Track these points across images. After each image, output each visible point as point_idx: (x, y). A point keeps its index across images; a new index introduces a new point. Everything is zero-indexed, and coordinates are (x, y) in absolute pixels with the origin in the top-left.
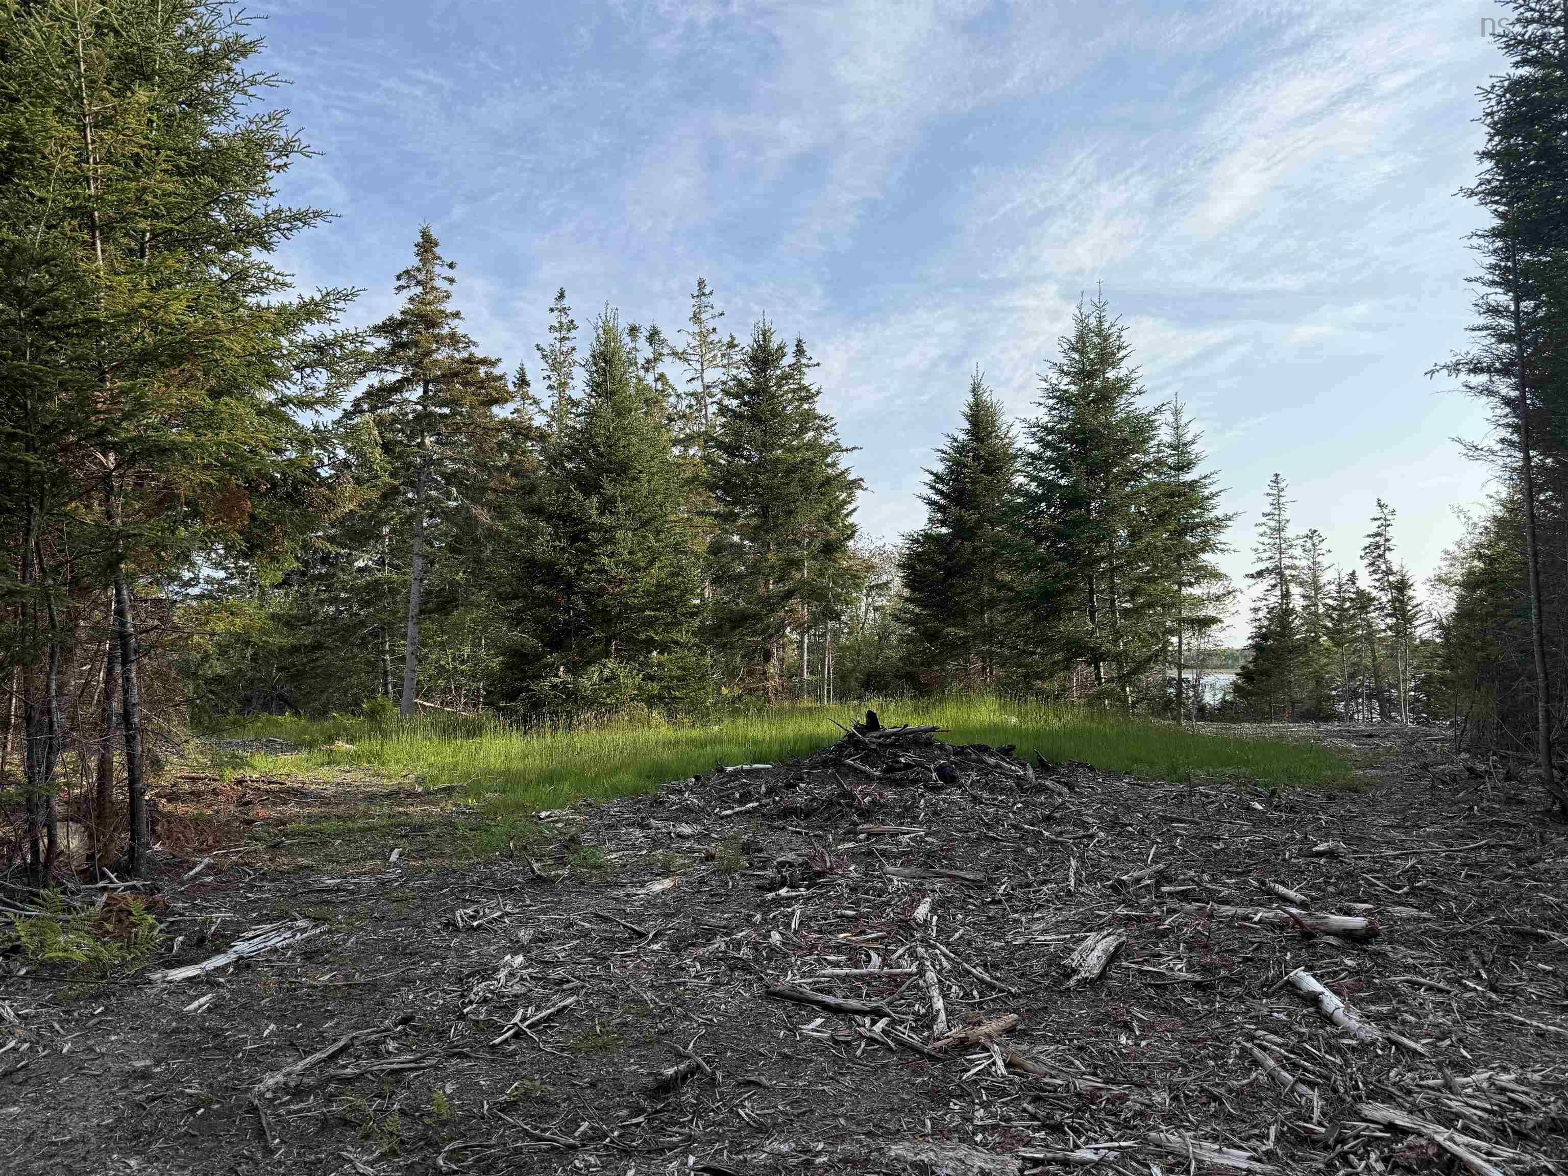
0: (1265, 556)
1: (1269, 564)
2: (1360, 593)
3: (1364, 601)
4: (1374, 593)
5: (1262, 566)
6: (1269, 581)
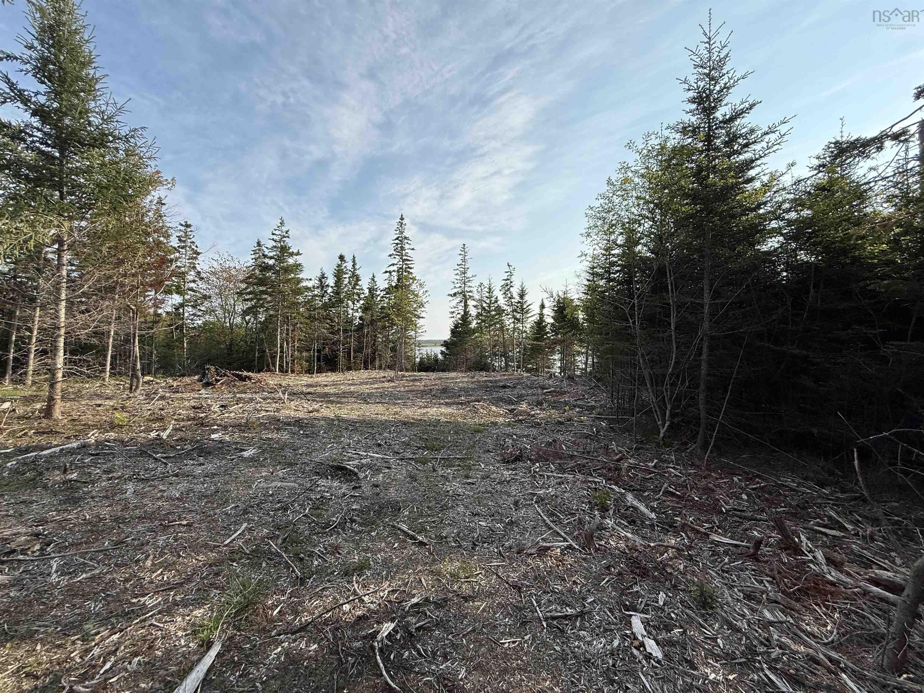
0: (458, 285)
1: (460, 290)
2: (499, 307)
3: (500, 311)
4: (505, 307)
5: (455, 290)
6: (459, 298)
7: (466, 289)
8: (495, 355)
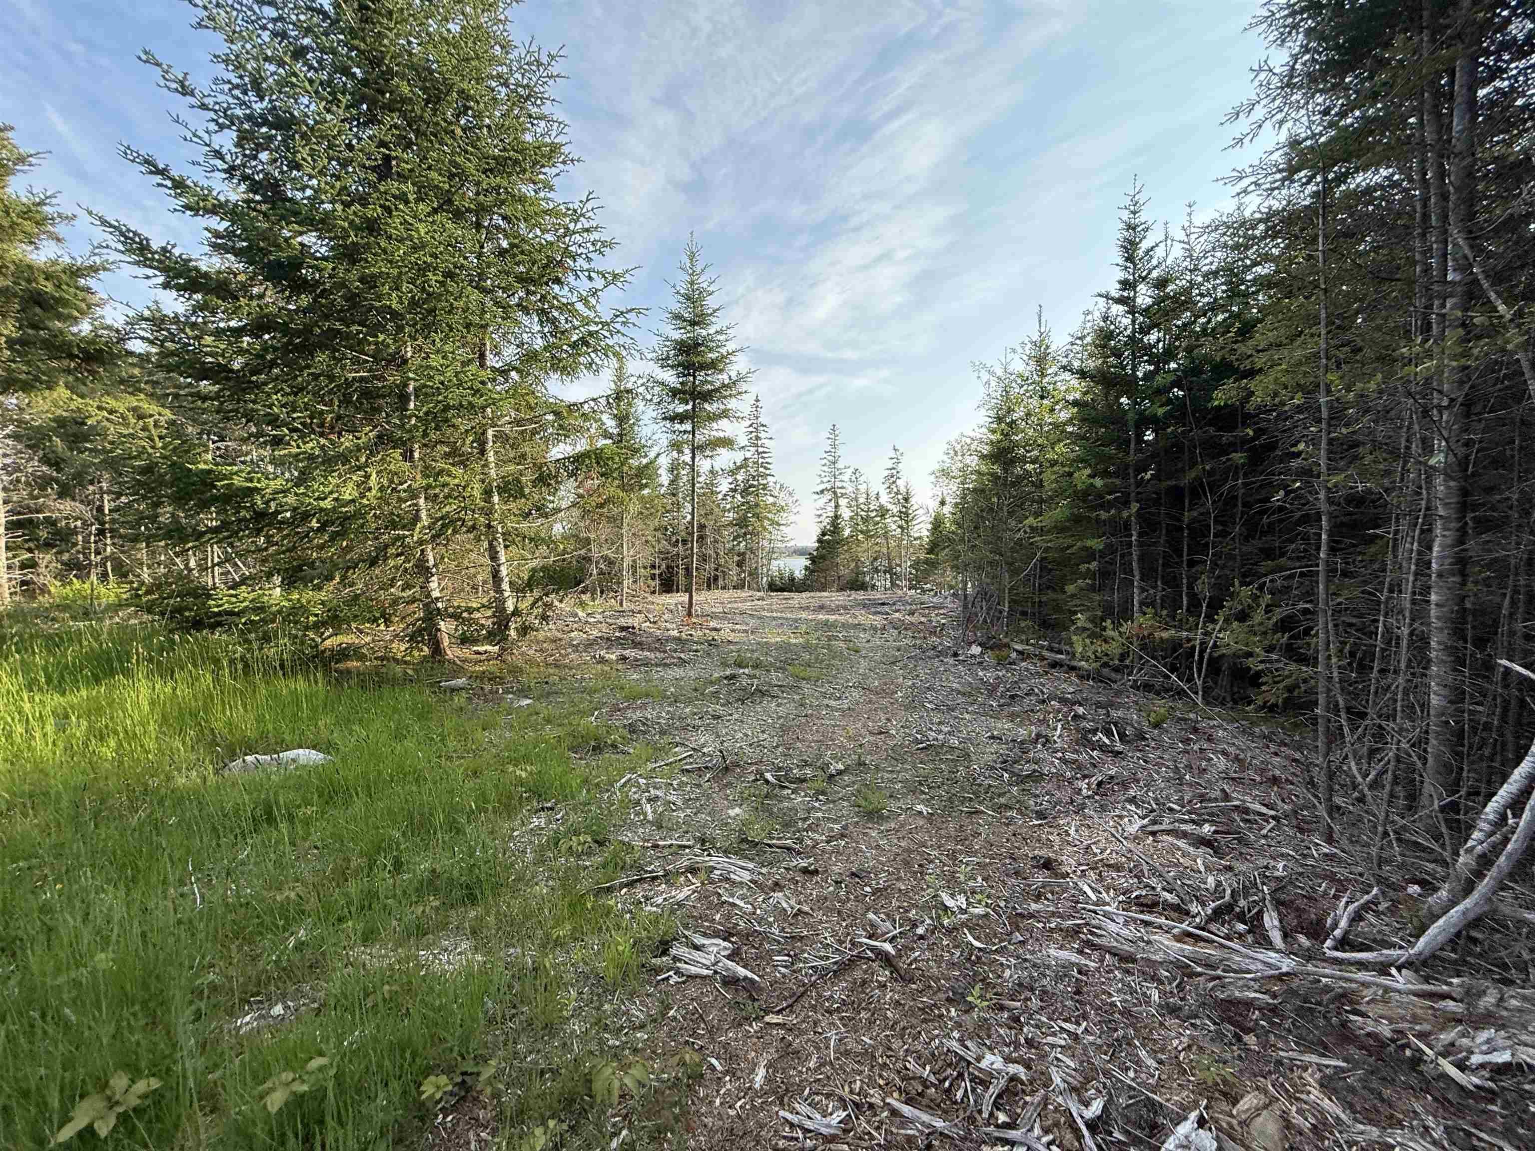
0: (825, 480)
1: (828, 486)
2: (881, 506)
3: (883, 512)
4: (890, 507)
5: (823, 487)
6: (828, 496)
7: (838, 484)
8: (877, 571)
